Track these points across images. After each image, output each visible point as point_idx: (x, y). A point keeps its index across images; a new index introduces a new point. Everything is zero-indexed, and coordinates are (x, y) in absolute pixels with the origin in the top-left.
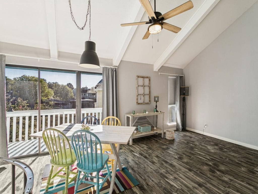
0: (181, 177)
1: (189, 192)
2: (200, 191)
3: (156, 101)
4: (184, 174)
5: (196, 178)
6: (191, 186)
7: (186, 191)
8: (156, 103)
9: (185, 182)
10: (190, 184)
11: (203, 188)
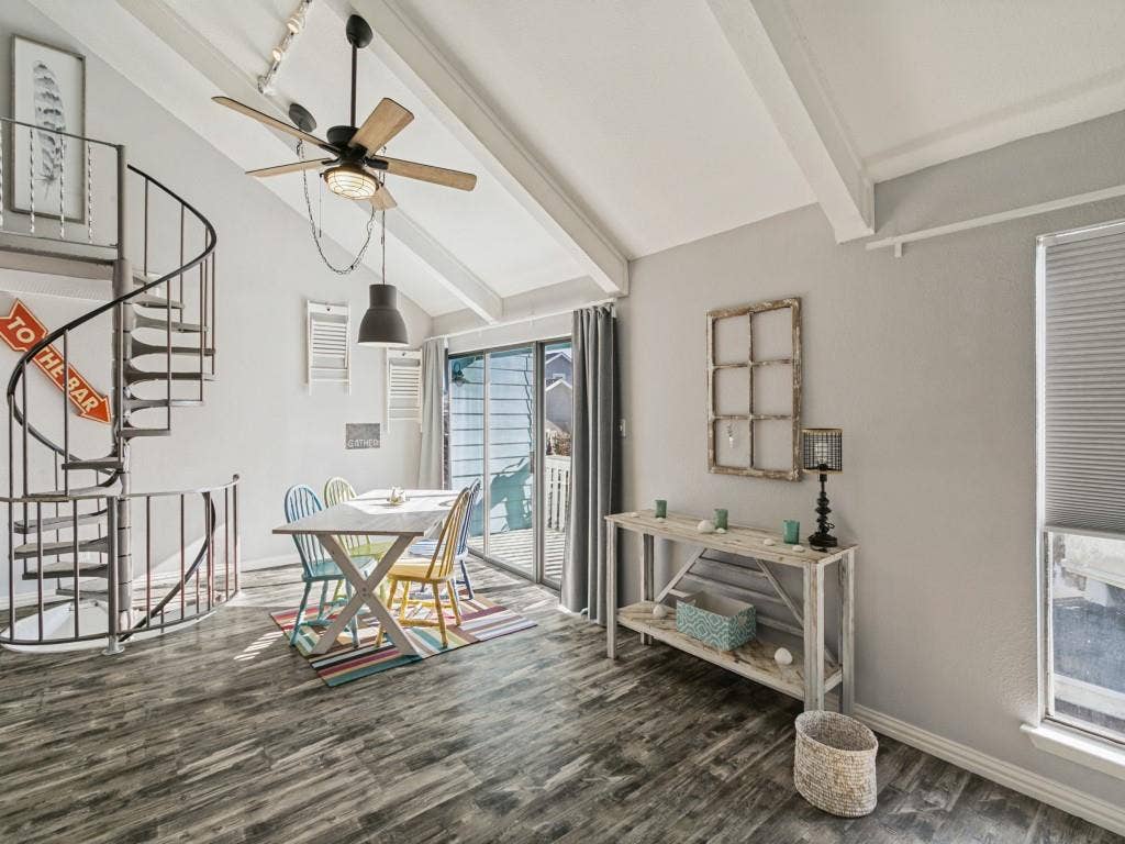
0: (331, 777)
1: (245, 787)
2: (231, 818)
3: (823, 467)
4: (348, 792)
5: (309, 828)
6: (270, 797)
7: (253, 780)
8: (823, 479)
9: (299, 785)
10: (283, 797)
11: (243, 836)
